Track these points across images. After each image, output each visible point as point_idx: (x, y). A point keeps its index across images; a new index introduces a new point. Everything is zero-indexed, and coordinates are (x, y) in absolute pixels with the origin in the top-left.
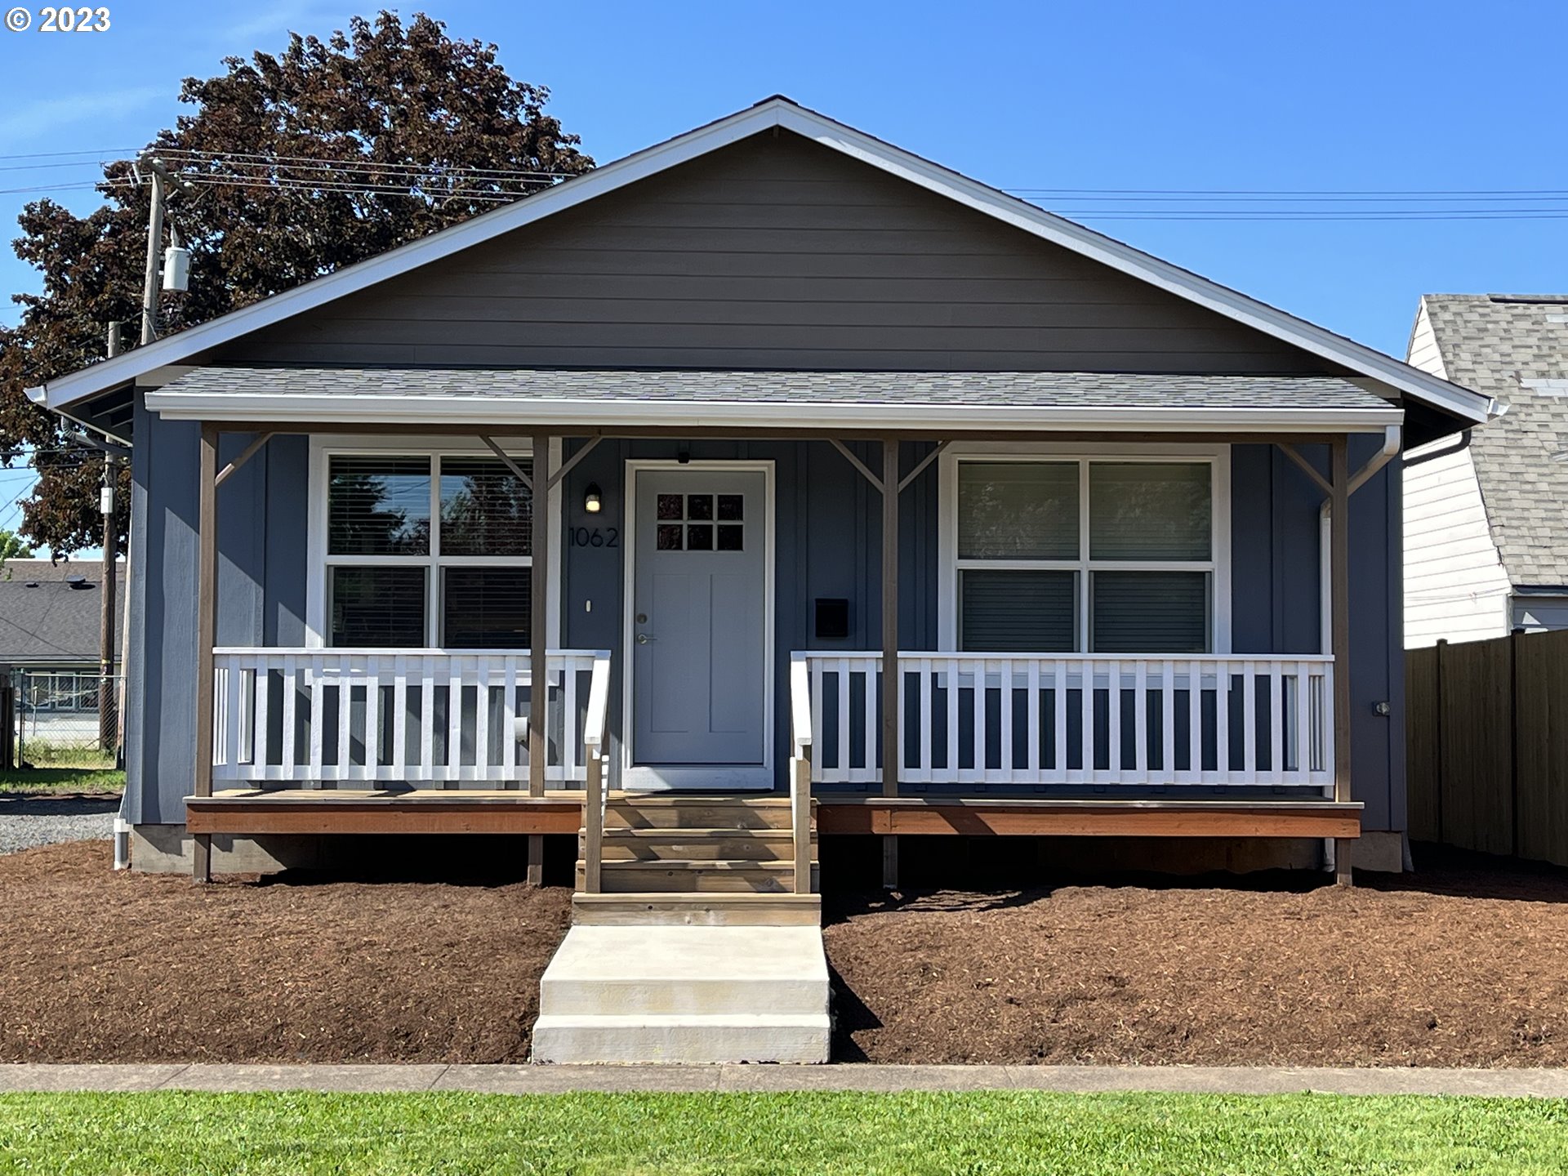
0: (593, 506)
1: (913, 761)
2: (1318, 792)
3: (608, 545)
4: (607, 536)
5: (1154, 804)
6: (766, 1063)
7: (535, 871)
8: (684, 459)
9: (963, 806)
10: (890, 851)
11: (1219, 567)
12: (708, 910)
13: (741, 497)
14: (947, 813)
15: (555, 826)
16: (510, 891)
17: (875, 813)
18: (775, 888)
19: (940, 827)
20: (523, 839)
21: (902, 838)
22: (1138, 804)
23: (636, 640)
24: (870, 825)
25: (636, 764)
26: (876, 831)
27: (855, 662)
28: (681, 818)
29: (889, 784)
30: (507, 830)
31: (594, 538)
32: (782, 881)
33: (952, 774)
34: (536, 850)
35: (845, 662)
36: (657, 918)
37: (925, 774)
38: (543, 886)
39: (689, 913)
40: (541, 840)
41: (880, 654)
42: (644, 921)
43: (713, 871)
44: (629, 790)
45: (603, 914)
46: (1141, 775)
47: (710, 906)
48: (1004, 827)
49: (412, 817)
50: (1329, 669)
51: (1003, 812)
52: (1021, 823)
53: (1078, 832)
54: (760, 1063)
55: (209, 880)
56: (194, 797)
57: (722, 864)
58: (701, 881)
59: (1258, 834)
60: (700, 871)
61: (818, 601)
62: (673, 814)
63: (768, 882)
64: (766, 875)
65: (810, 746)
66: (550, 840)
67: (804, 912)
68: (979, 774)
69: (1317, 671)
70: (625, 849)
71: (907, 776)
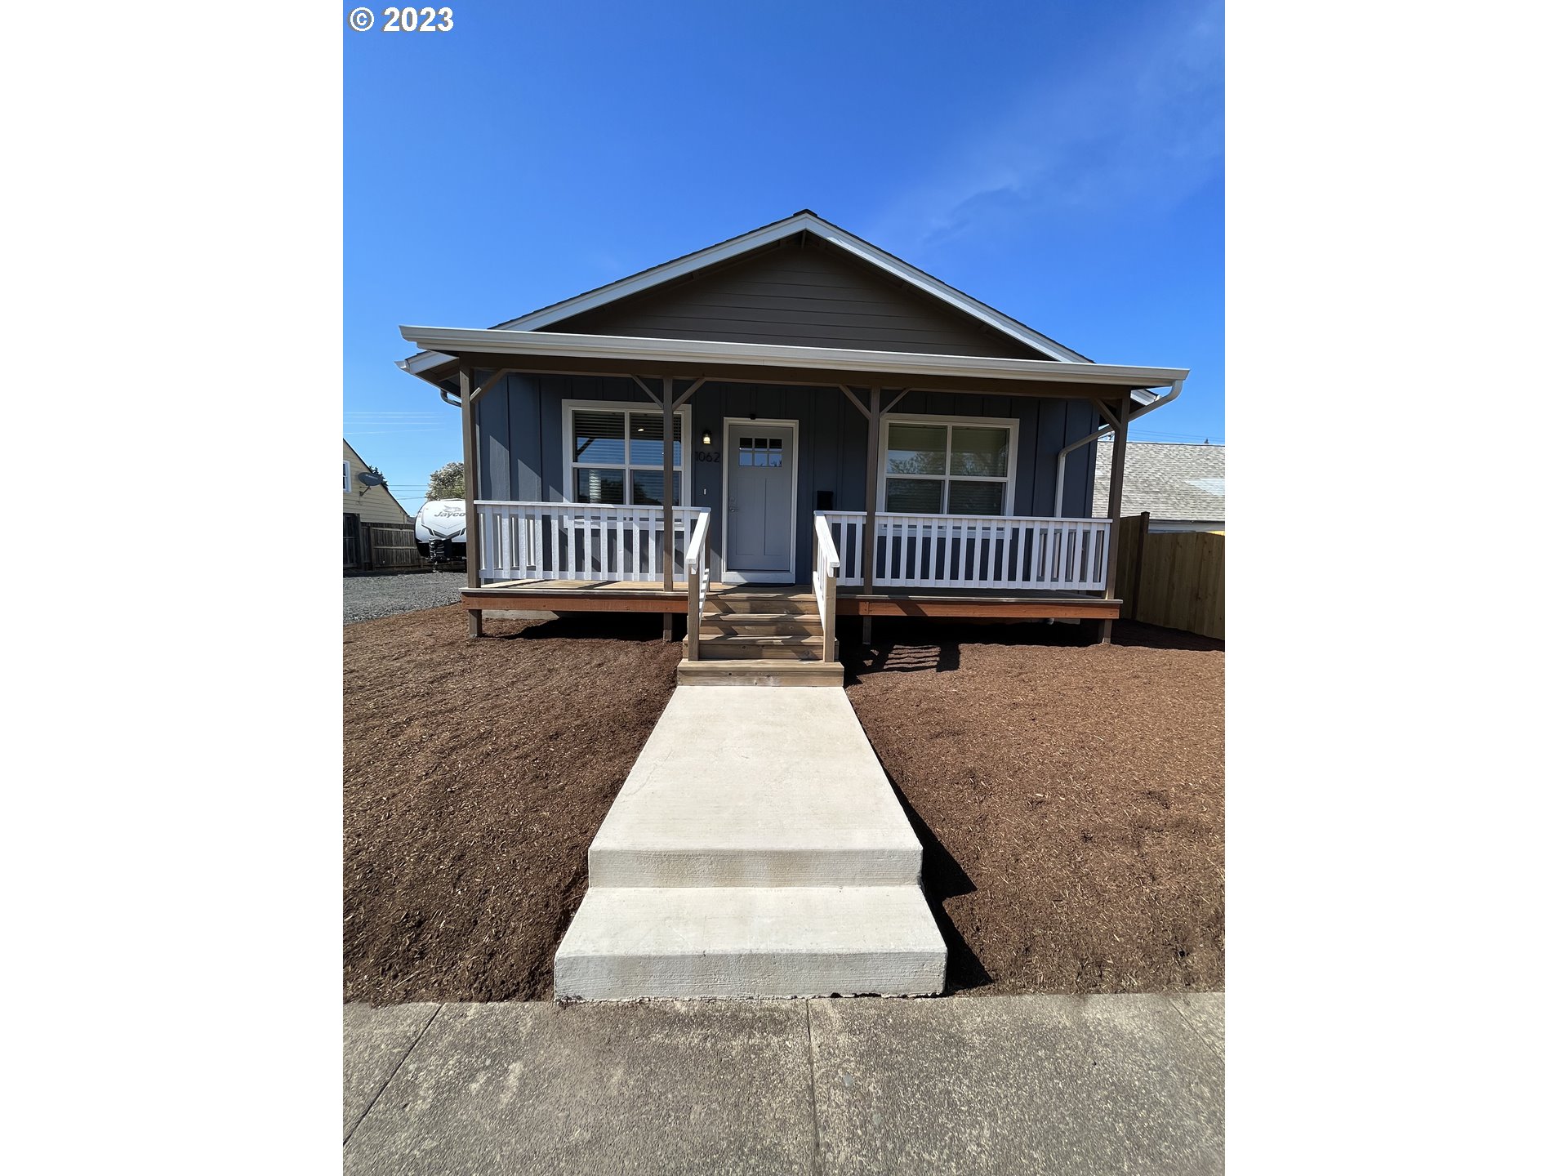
0: (707, 440)
1: (881, 574)
2: (1100, 594)
3: (715, 461)
4: (714, 456)
5: (1013, 599)
6: (864, 995)
7: (667, 633)
8: (753, 417)
9: (910, 600)
10: (867, 624)
11: (1010, 480)
12: (768, 676)
13: (781, 440)
14: (901, 604)
15: (677, 608)
16: (651, 646)
17: (861, 604)
18: (811, 657)
19: (896, 611)
20: (660, 616)
21: (873, 617)
22: (1004, 599)
23: (729, 510)
24: (858, 610)
25: (728, 570)
26: (861, 613)
27: (850, 518)
28: (751, 607)
29: (868, 587)
30: (650, 610)
31: (708, 457)
32: (816, 652)
33: (902, 582)
34: (668, 622)
35: (845, 518)
36: (735, 681)
37: (888, 581)
38: (672, 641)
39: (756, 678)
40: (671, 615)
41: (865, 514)
42: (726, 683)
43: (771, 646)
44: (725, 583)
45: (699, 678)
46: (1004, 584)
47: (770, 673)
48: (931, 612)
49: (596, 602)
50: (1108, 527)
51: (931, 604)
52: (940, 610)
53: (971, 615)
54: (856, 996)
55: (481, 634)
56: (467, 588)
57: (778, 640)
58: (765, 652)
59: (1067, 617)
60: (763, 646)
61: (818, 492)
62: (747, 605)
63: (808, 654)
64: (805, 649)
65: (839, 568)
66: (675, 615)
67: (833, 678)
68: (917, 582)
69: (1101, 529)
70: (717, 628)
71: (878, 582)
